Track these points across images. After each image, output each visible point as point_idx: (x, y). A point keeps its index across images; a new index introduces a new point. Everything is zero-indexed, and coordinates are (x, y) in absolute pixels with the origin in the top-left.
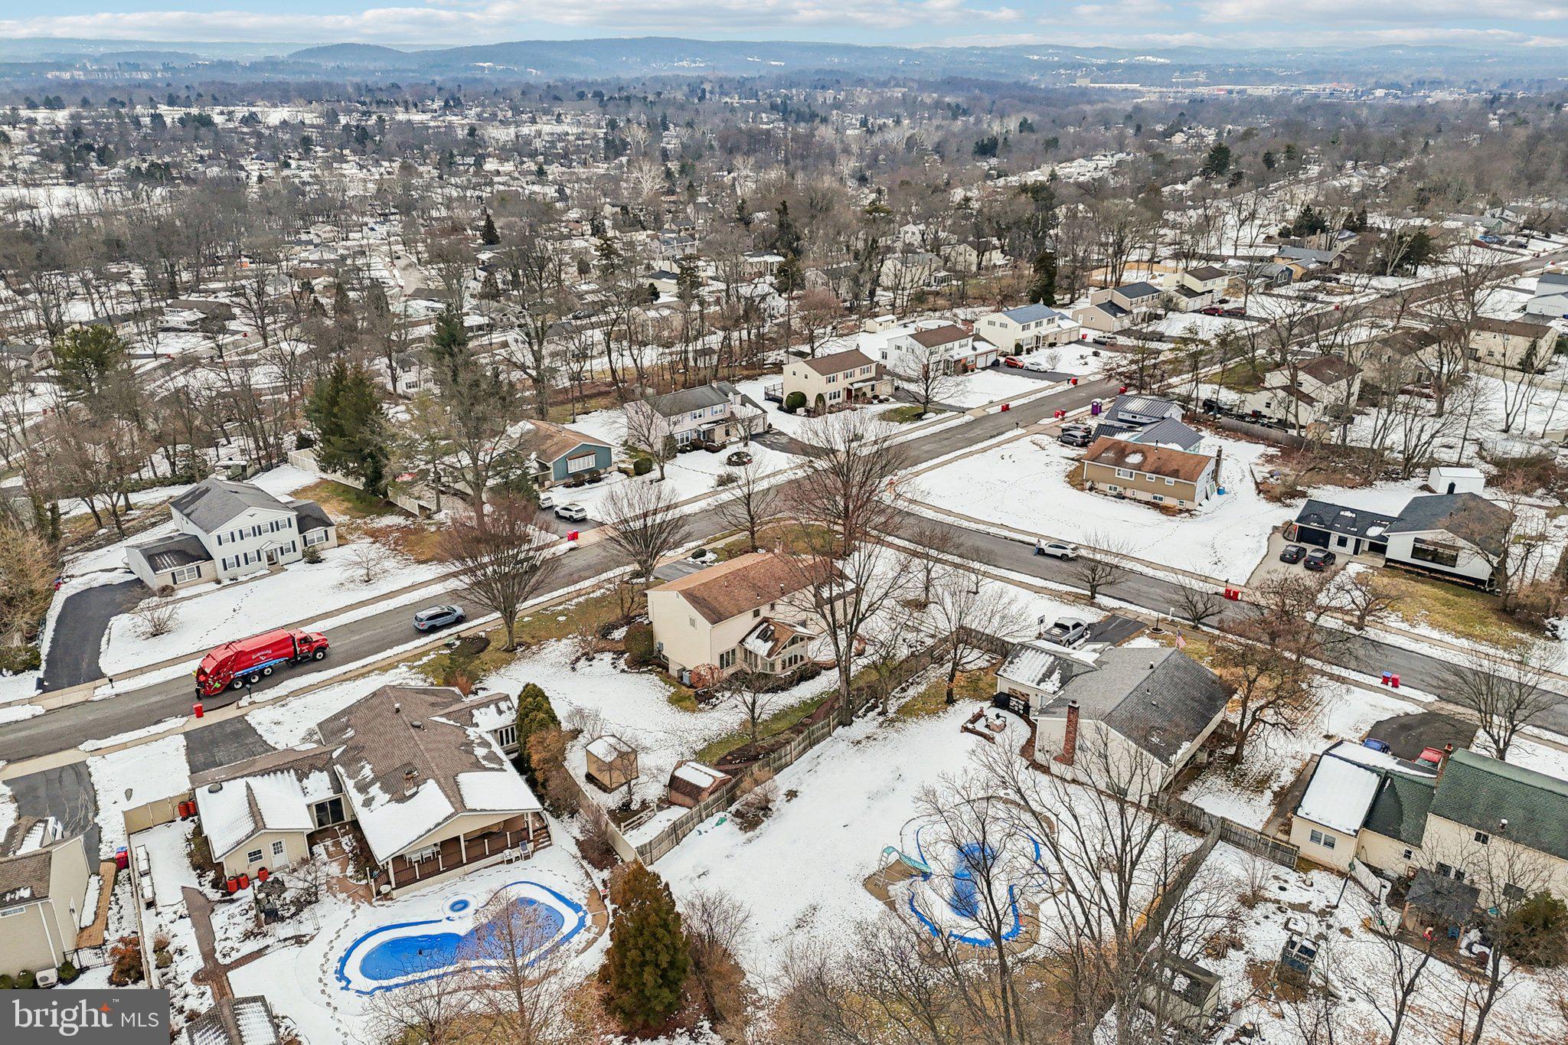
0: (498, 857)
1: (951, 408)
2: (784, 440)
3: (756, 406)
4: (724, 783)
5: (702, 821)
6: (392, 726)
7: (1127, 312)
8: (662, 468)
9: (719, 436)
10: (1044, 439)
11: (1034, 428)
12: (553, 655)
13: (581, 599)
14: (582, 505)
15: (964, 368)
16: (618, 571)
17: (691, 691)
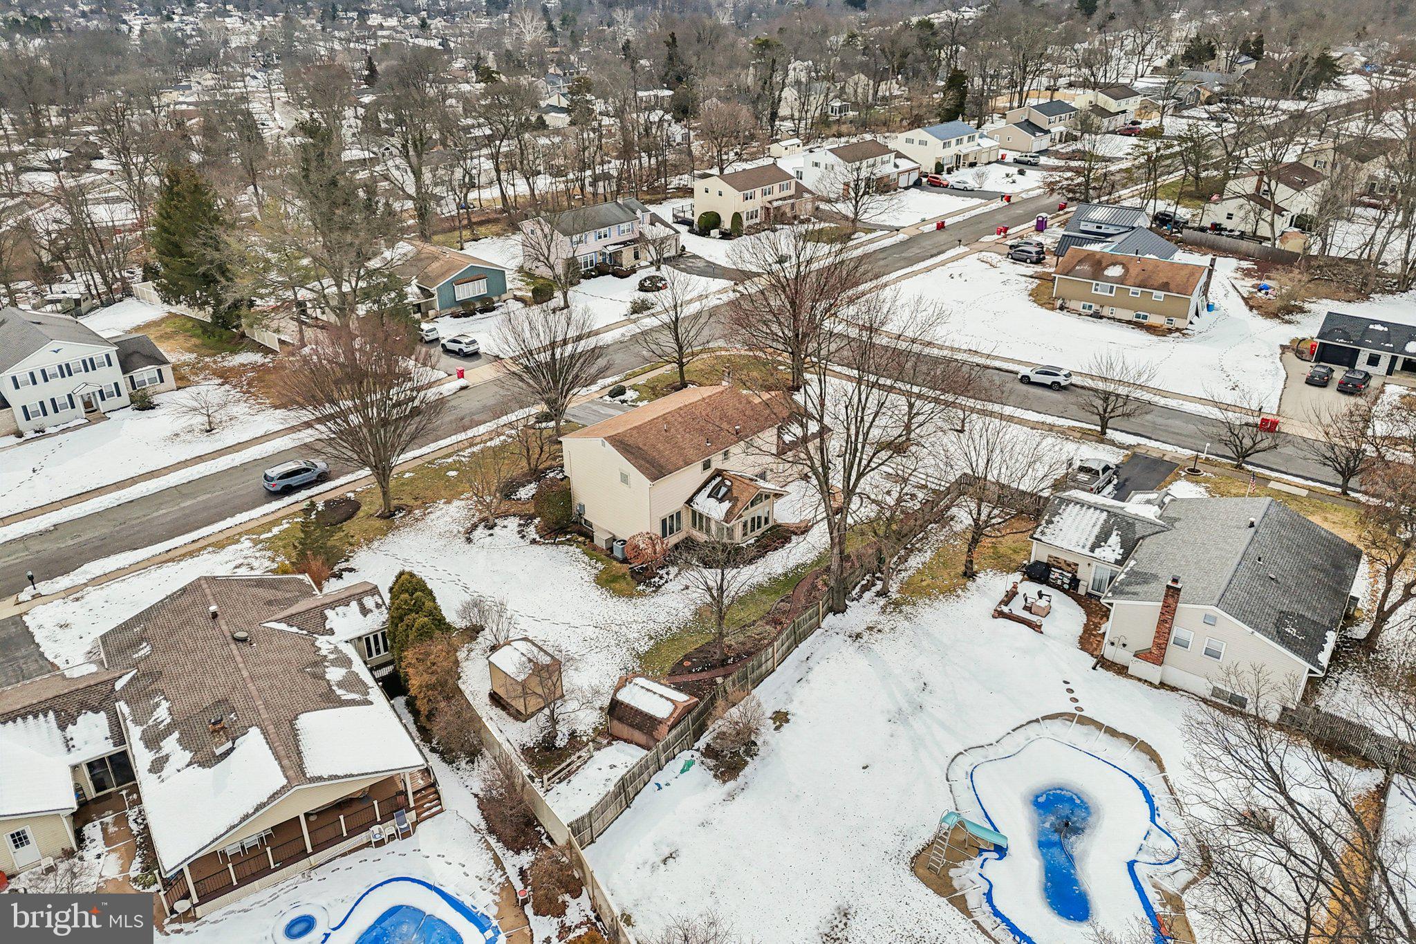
0: (362, 838)
1: (882, 228)
2: (701, 264)
3: (667, 225)
4: (688, 710)
5: (660, 769)
6: (205, 639)
7: (1048, 132)
8: (565, 295)
9: (627, 259)
10: (994, 257)
11: (977, 246)
12: (441, 521)
13: (475, 449)
14: (473, 337)
15: (884, 187)
16: (521, 413)
17: (625, 568)
